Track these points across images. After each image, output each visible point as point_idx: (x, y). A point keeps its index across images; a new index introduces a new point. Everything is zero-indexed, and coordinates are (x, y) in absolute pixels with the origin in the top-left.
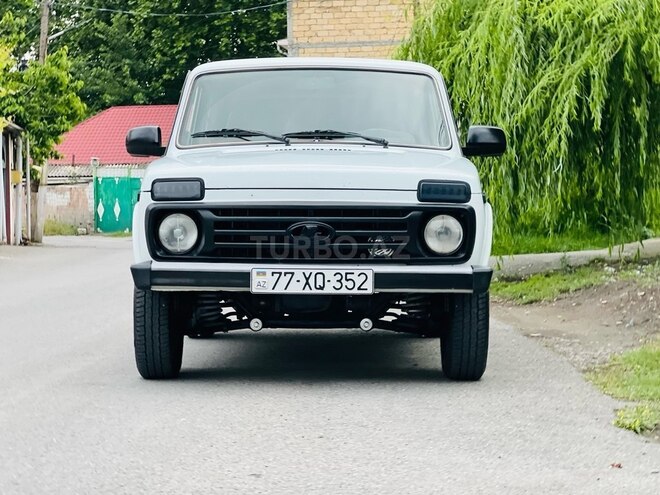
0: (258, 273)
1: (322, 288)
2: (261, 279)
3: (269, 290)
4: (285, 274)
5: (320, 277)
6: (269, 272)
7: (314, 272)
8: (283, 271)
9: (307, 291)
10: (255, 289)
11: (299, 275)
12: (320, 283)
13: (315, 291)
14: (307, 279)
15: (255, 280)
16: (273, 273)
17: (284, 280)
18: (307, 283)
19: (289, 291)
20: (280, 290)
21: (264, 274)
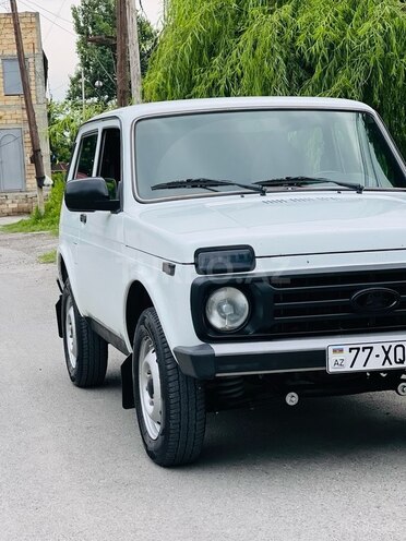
0: (335, 351)
1: (402, 362)
2: (338, 357)
3: (347, 368)
4: (364, 349)
5: (400, 350)
6: (346, 348)
7: (394, 345)
8: (361, 346)
9: (387, 366)
10: (332, 368)
11: (378, 349)
12: (399, 356)
13: (395, 366)
14: (387, 353)
15: (332, 358)
16: (351, 350)
17: (363, 355)
18: (387, 358)
19: (368, 367)
20: (358, 367)
21: (341, 351)
